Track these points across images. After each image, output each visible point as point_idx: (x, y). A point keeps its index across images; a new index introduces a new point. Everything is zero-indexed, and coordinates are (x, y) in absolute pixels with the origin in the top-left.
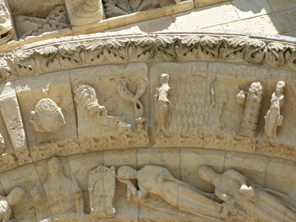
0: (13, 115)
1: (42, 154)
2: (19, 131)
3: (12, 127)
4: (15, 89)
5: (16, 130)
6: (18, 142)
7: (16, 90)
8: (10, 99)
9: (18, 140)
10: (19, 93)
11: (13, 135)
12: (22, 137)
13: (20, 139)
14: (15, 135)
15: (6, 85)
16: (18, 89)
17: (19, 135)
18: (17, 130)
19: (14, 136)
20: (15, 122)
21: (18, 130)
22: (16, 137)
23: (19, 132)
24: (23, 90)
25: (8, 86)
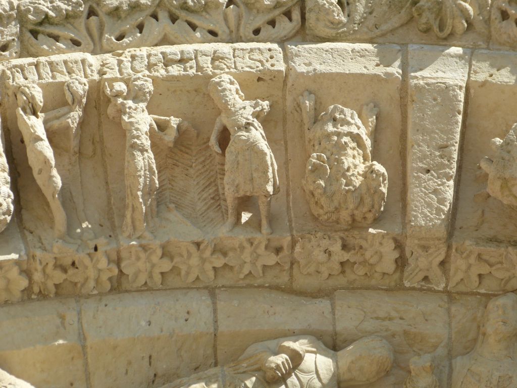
0: (438, 134)
1: (480, 276)
2: (440, 183)
3: (423, 163)
4: (470, 70)
5: (432, 175)
6: (426, 211)
7: (469, 74)
8: (447, 88)
9: (429, 205)
10: (476, 81)
11: (420, 186)
12: (442, 201)
13: (435, 204)
14: (425, 188)
15: (447, 51)
16: (476, 72)
17: (435, 192)
18: (434, 177)
19: (422, 191)
20: (437, 153)
21: (438, 178)
22: (426, 194)
23: (439, 185)
24: (490, 79)
25: (452, 57)
